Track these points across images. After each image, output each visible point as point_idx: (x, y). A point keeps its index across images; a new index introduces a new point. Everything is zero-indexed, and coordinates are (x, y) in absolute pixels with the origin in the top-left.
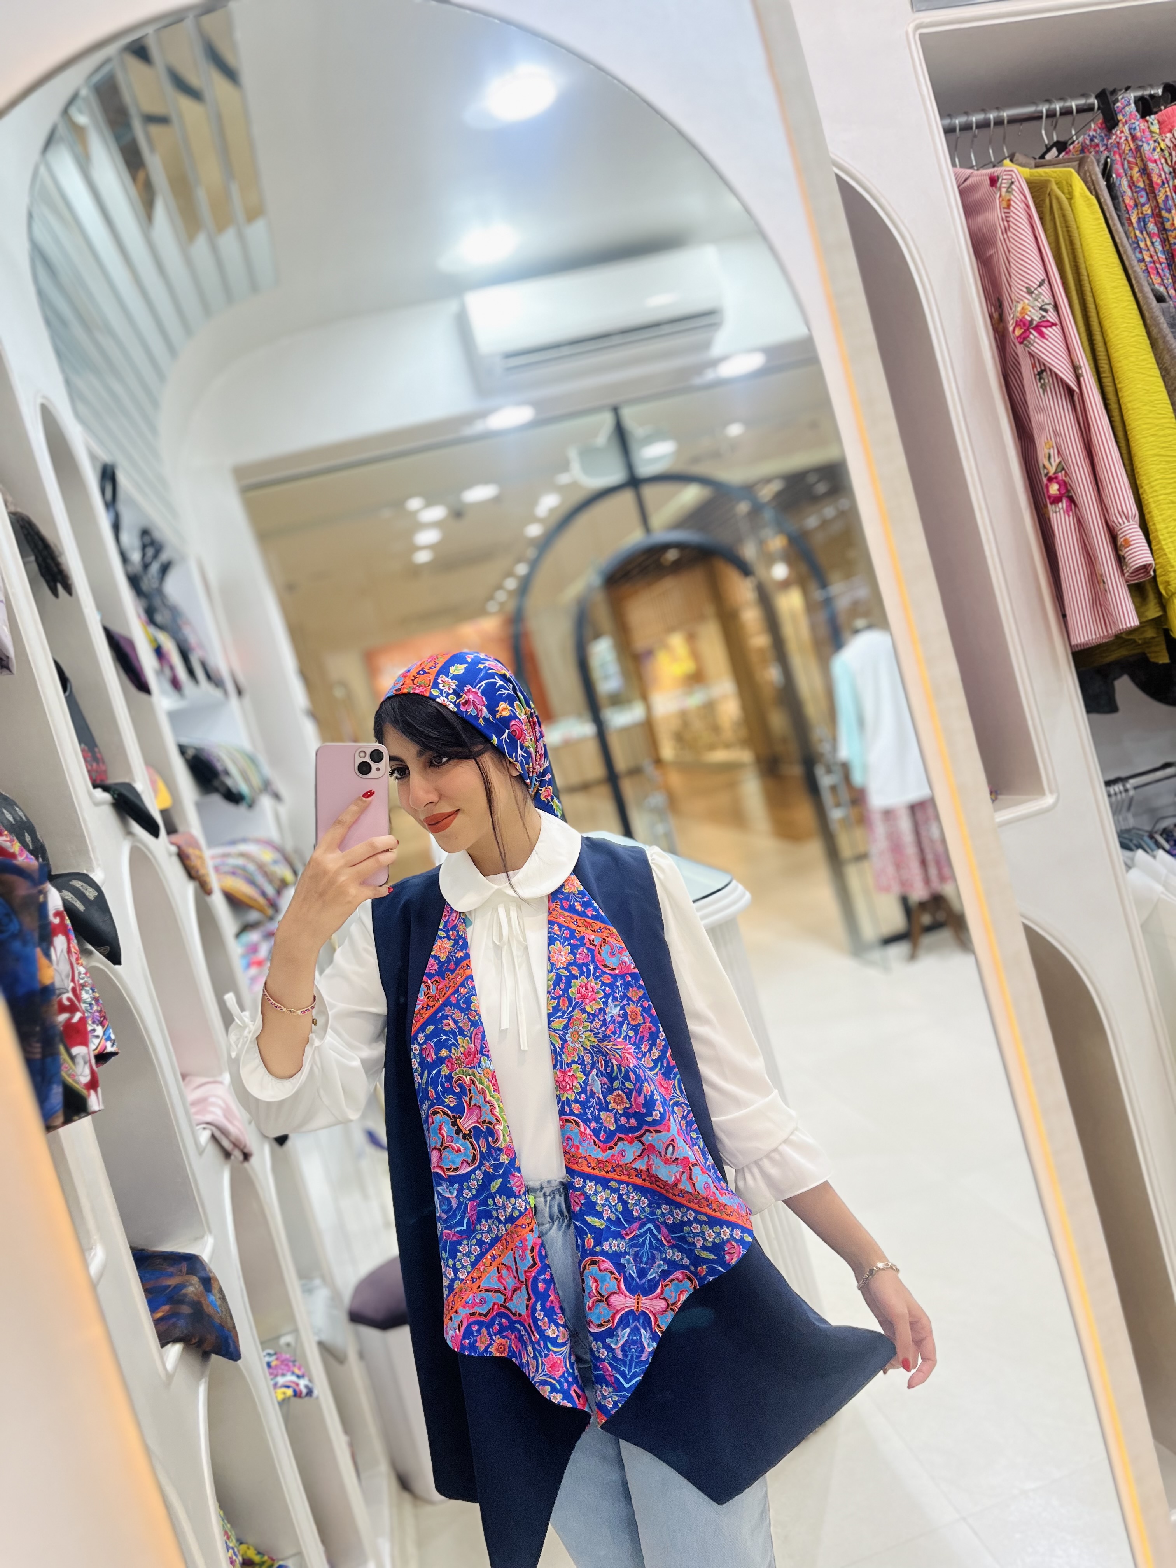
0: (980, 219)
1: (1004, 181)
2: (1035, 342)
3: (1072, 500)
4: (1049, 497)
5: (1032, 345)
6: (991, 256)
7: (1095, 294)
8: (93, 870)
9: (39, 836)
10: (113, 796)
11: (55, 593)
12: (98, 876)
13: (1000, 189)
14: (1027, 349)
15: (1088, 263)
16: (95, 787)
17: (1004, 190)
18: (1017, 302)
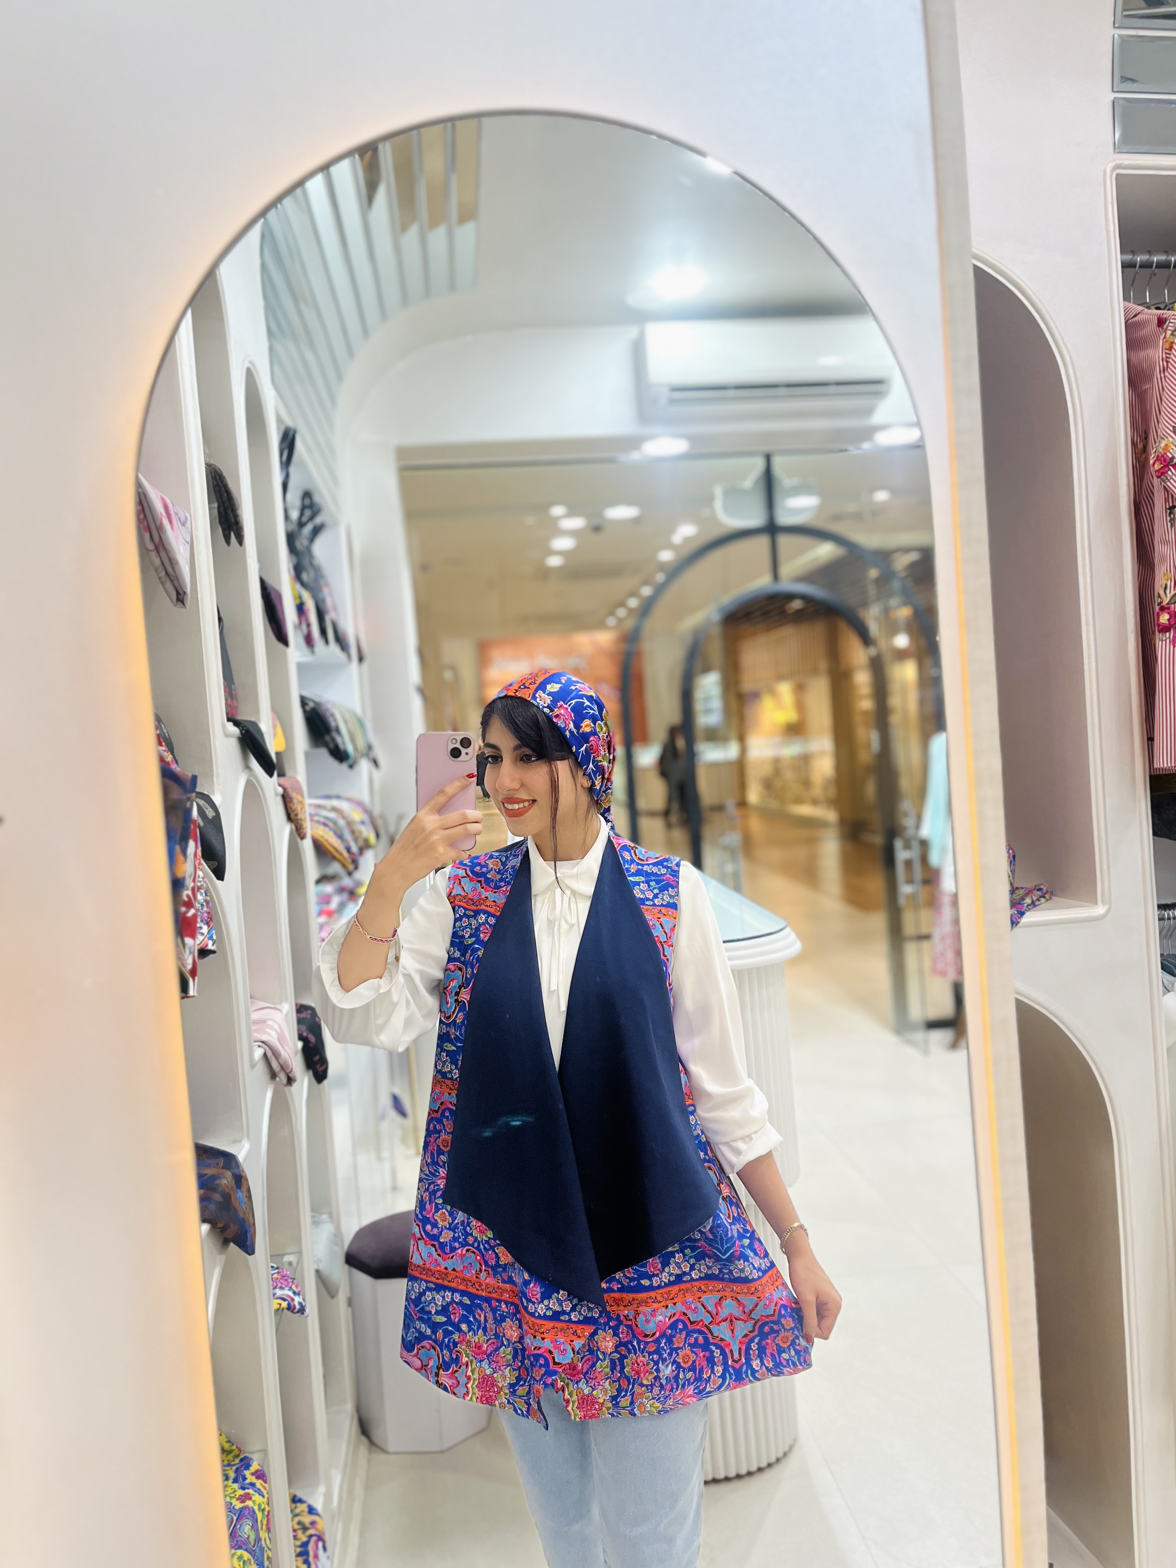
0: (1142, 354)
1: (1170, 324)
2: (1172, 478)
4: (1159, 625)
5: (1169, 481)
6: (1146, 390)
8: (213, 794)
10: (241, 731)
11: (228, 541)
12: (217, 799)
13: (1165, 332)
14: (1163, 483)
16: (229, 720)
17: (1169, 333)
18: (1162, 438)
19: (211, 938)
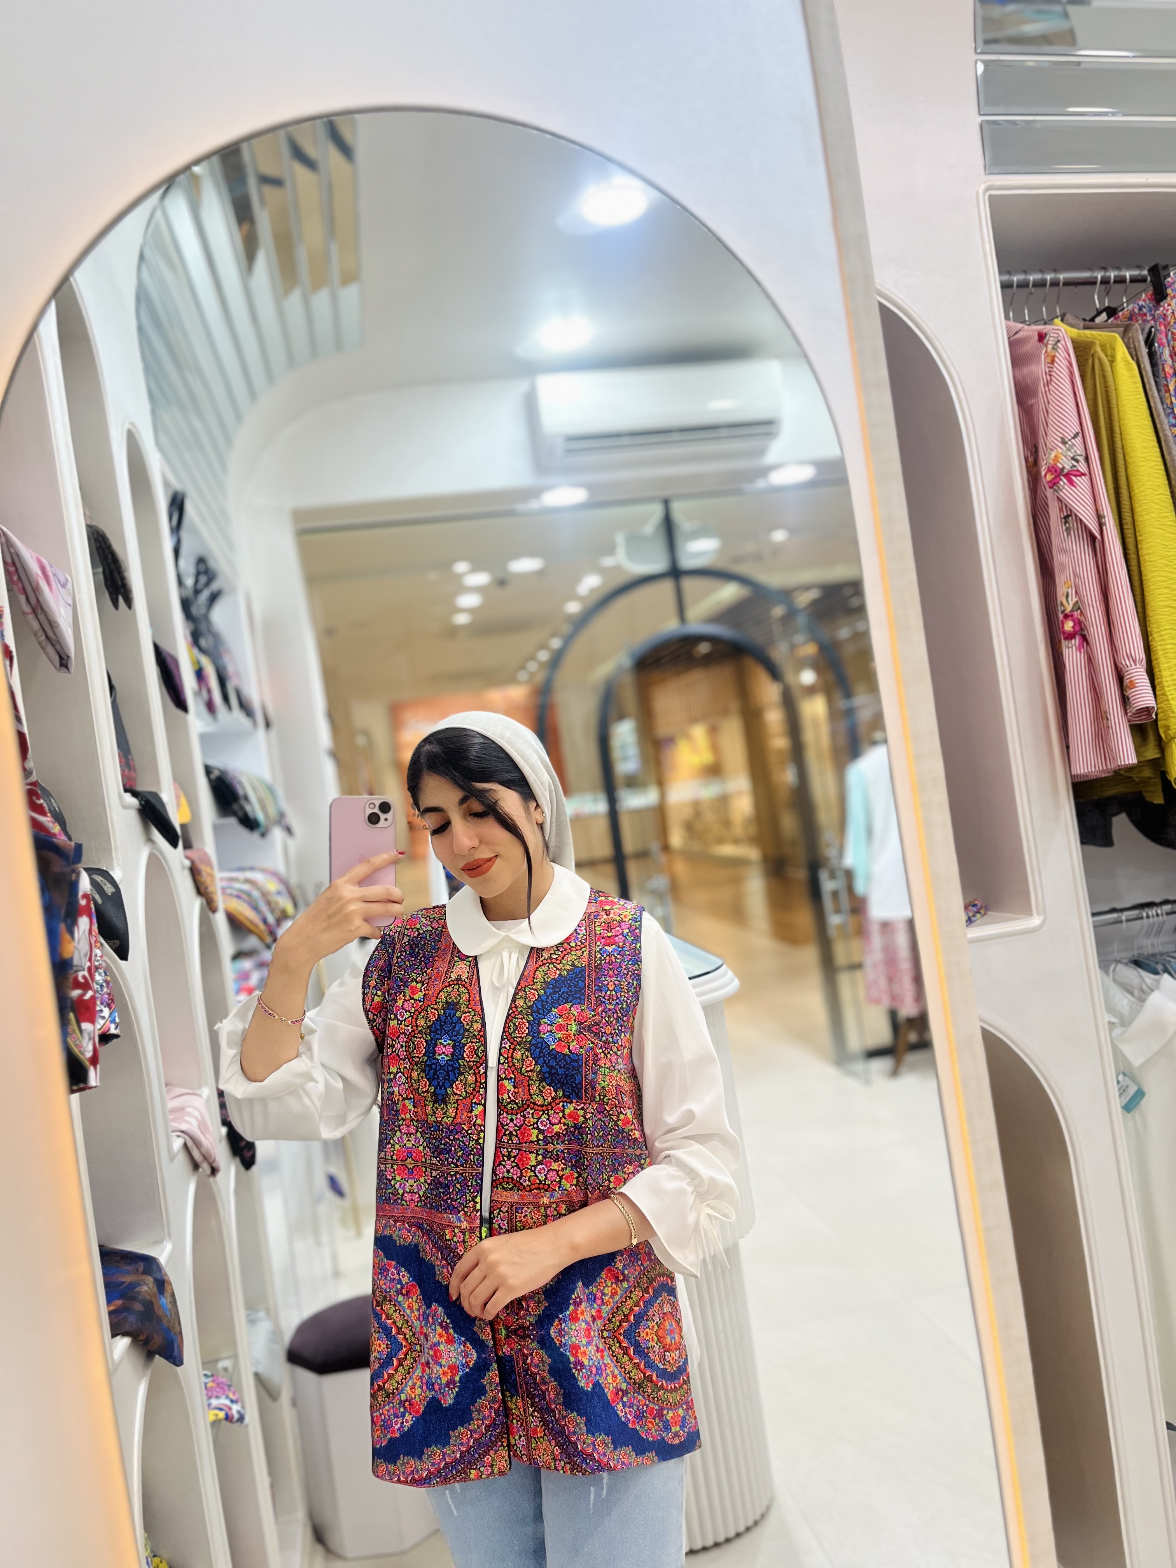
0: (1025, 370)
1: (1051, 339)
2: (1064, 488)
3: (1084, 638)
4: (1064, 633)
5: (1061, 491)
6: (1032, 406)
7: (1126, 452)
8: (113, 870)
10: (140, 802)
11: (116, 605)
12: (117, 875)
13: (1046, 346)
14: (1056, 494)
15: (1122, 422)
16: (126, 791)
17: (1050, 347)
18: (1051, 450)
19: (113, 1021)
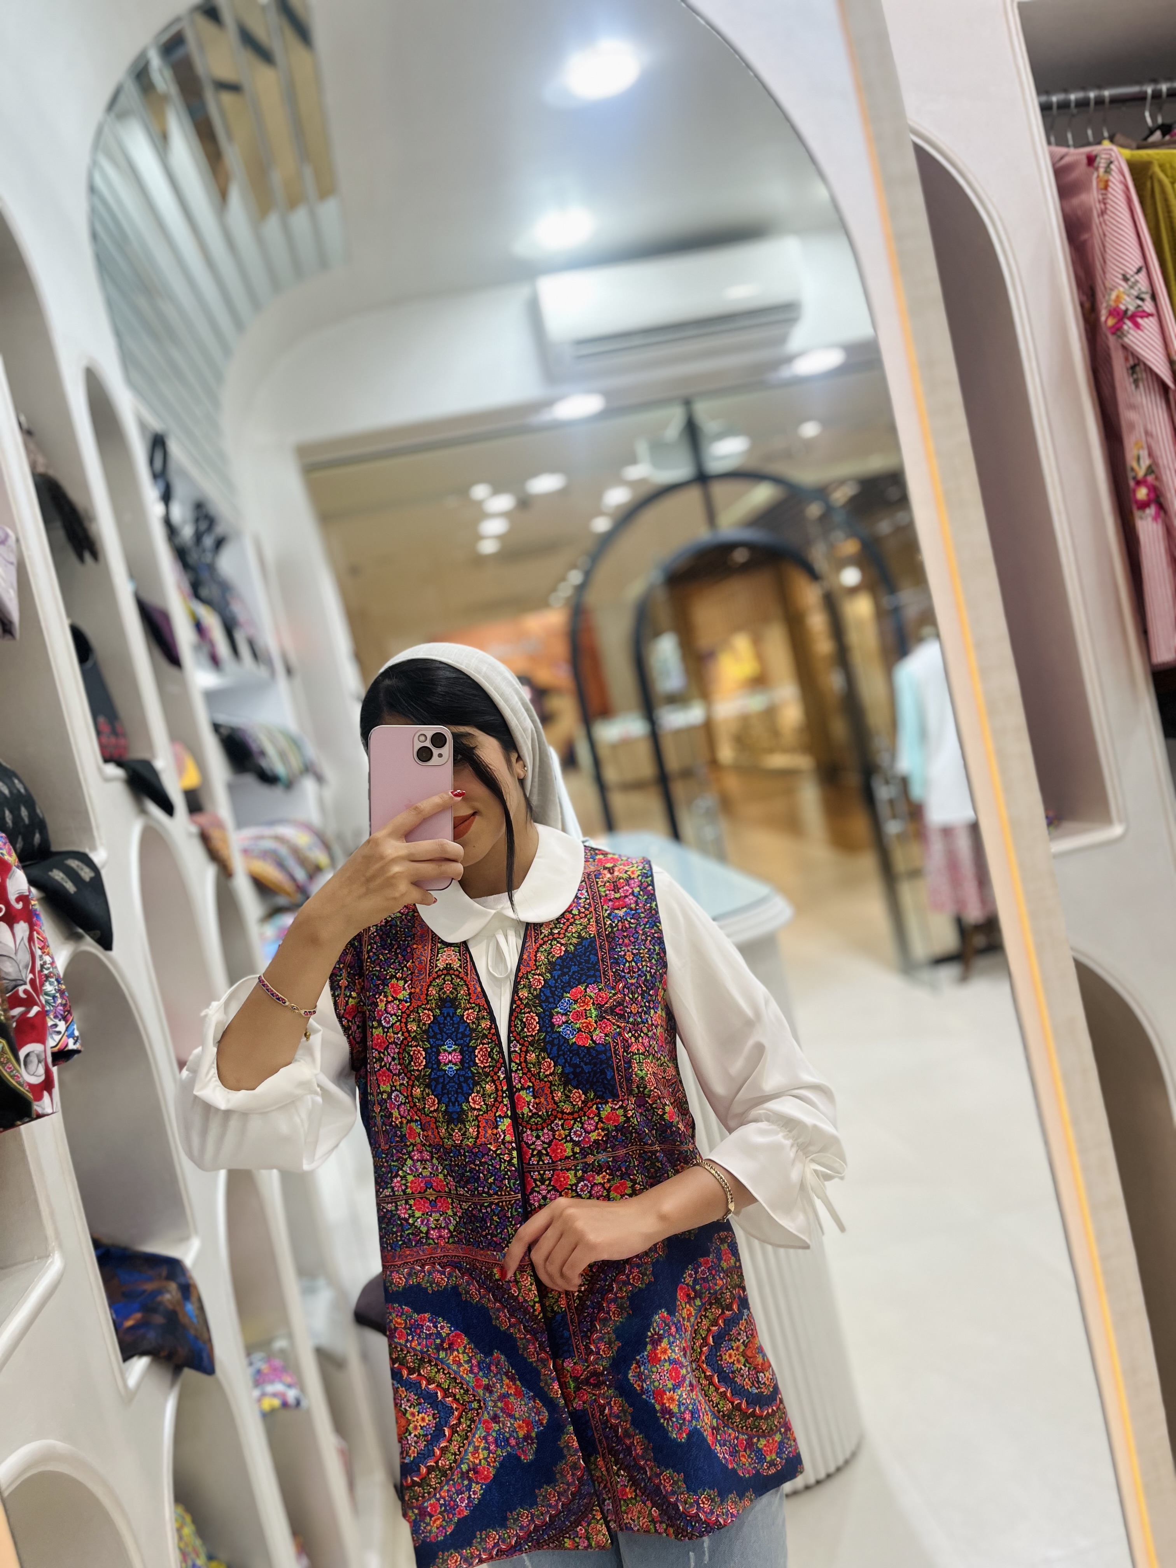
0: (1075, 201)
1: (1102, 162)
2: (1129, 333)
3: (1161, 506)
4: (1137, 502)
5: (1126, 336)
6: (1085, 242)
8: (94, 850)
9: (38, 811)
10: (127, 771)
11: (81, 558)
12: (98, 857)
13: (1097, 169)
14: (1120, 341)
16: (107, 761)
17: (1102, 170)
18: (1111, 290)
19: (71, 1035)
